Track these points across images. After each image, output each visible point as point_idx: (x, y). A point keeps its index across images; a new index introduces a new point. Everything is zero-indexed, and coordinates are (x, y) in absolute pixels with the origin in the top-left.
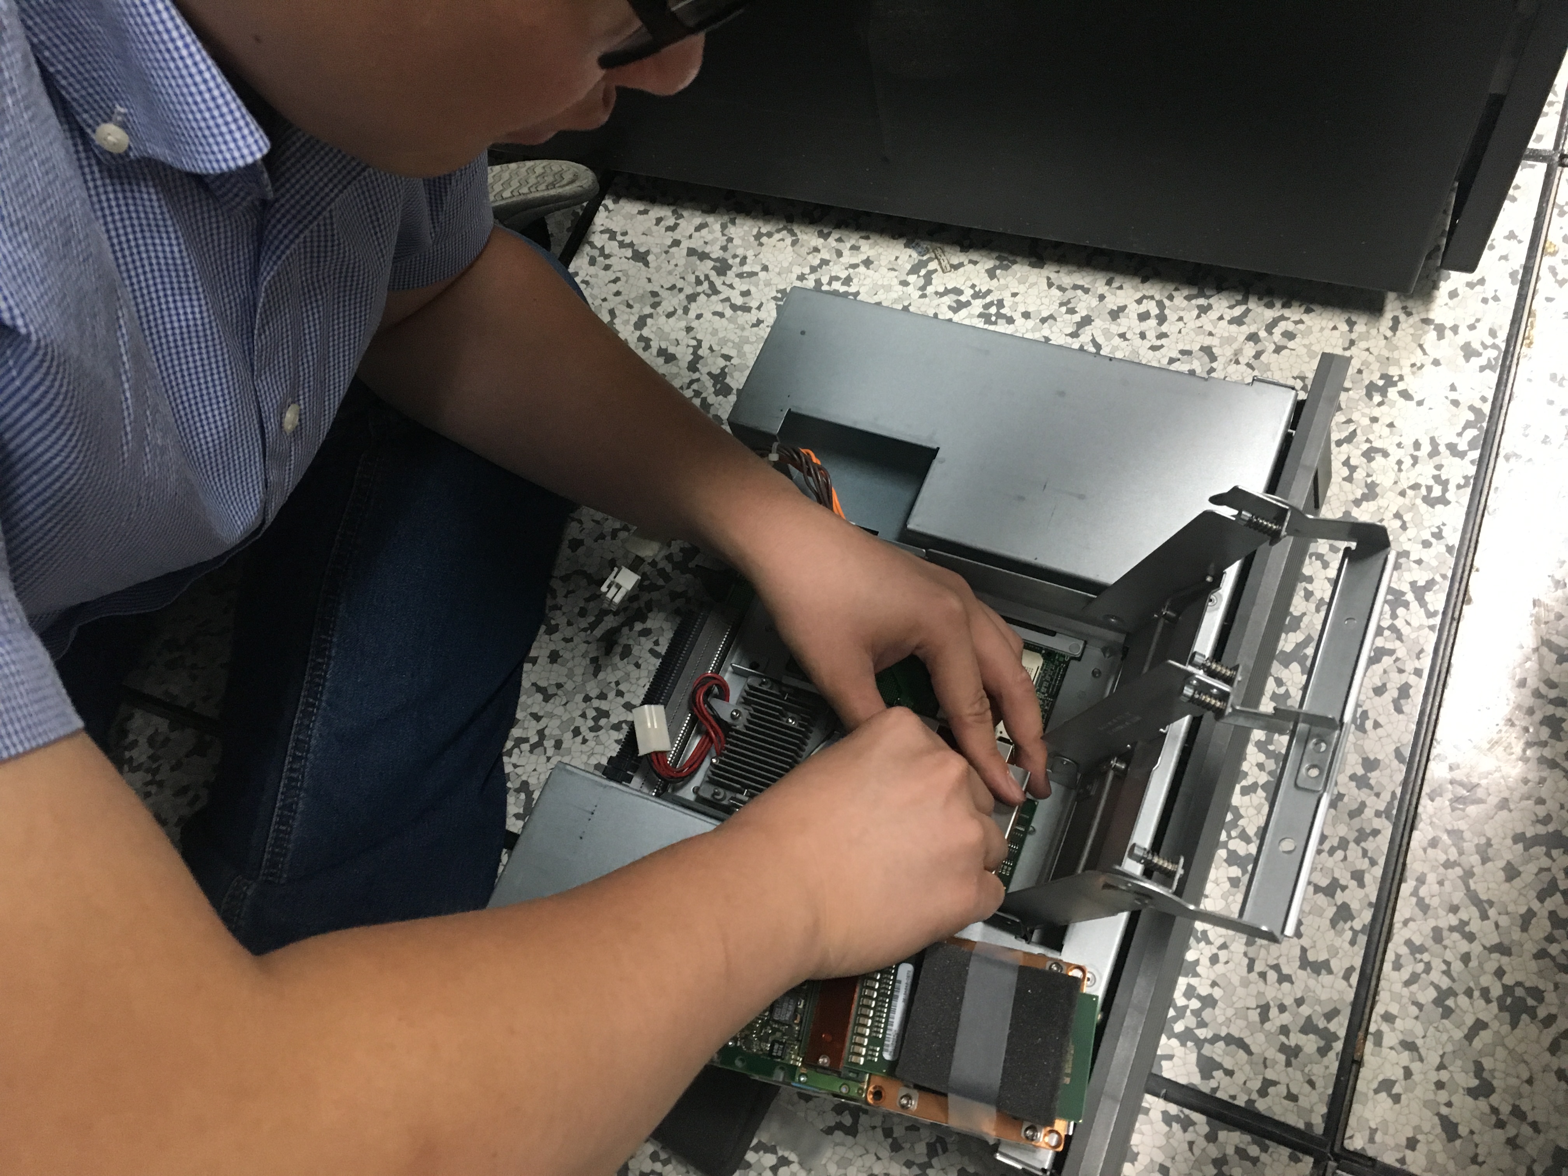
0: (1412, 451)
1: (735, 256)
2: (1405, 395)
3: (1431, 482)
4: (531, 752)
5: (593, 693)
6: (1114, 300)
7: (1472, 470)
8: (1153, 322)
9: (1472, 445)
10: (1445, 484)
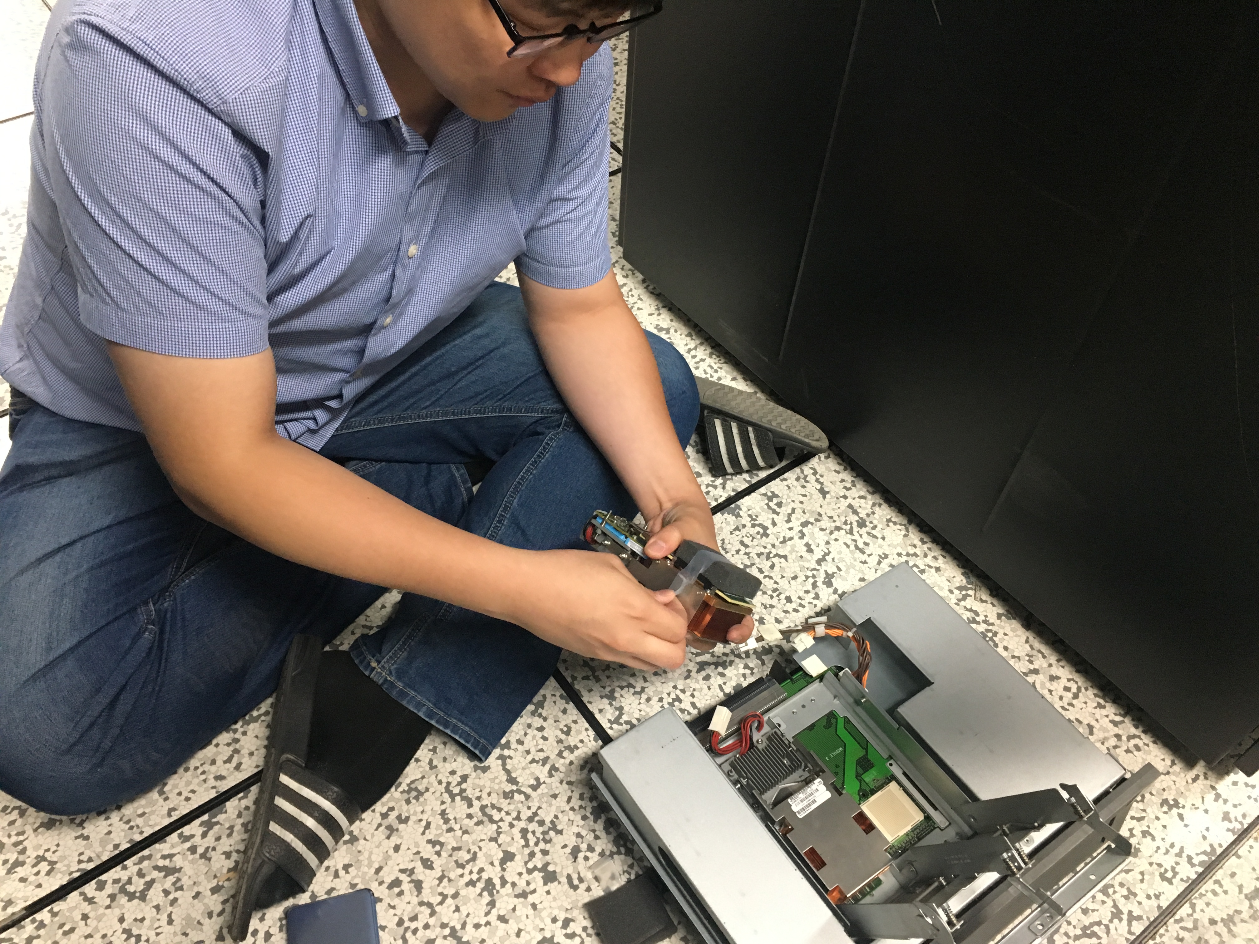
0: (1168, 847)
1: (871, 522)
2: (1181, 817)
3: (1169, 868)
4: (633, 694)
5: (680, 687)
6: (1057, 670)
7: (1194, 876)
8: (1070, 695)
9: (1201, 864)
10: (1175, 874)
